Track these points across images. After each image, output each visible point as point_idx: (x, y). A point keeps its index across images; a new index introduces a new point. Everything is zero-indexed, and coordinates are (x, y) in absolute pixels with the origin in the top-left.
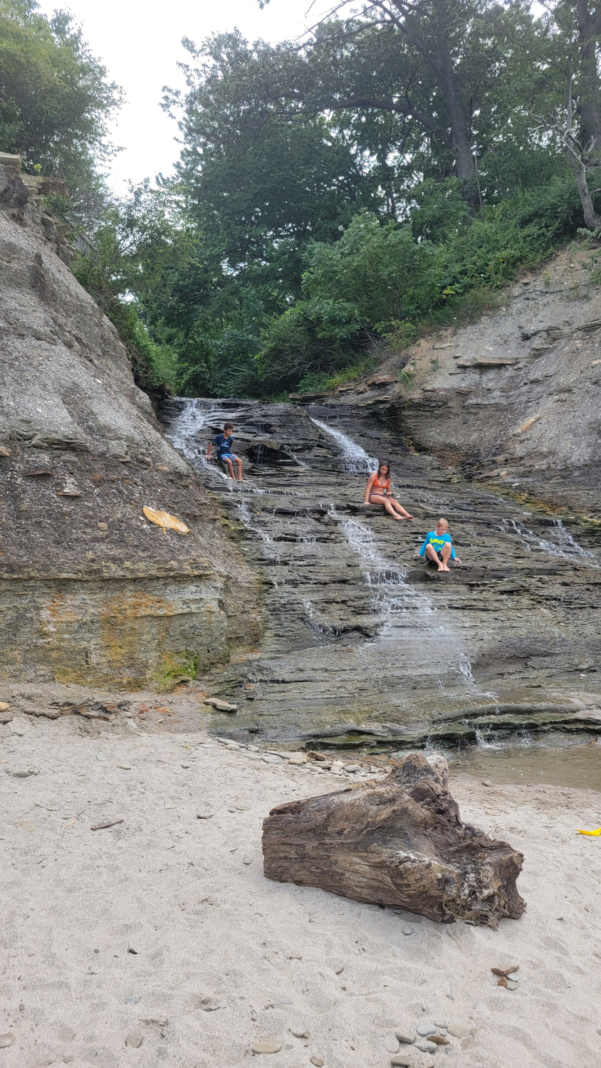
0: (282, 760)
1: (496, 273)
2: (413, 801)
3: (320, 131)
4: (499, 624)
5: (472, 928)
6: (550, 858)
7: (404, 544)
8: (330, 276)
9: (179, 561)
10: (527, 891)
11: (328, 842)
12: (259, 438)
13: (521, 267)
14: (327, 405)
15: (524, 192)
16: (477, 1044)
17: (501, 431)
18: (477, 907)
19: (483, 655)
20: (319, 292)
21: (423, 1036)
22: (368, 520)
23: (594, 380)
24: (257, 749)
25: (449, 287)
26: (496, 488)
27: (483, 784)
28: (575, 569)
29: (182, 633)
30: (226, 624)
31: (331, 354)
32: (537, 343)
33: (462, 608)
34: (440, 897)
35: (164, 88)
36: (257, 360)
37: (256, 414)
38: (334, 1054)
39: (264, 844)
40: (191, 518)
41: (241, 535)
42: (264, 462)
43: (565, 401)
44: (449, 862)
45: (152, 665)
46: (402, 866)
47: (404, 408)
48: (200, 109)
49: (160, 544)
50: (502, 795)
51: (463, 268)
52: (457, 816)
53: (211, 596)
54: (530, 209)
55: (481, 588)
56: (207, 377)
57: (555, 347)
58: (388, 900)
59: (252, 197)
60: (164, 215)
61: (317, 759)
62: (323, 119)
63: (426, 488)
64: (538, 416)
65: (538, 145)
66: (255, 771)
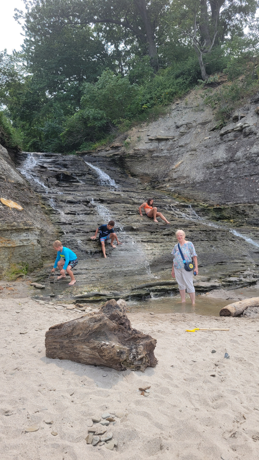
0: (63, 308)
1: (165, 99)
2: (109, 320)
3: (88, 33)
4: (162, 248)
5: (133, 372)
6: (172, 342)
7: (123, 215)
8: (93, 98)
9: (18, 222)
10: (160, 356)
11: (73, 340)
12: (61, 170)
13: (175, 96)
14: (92, 156)
15: (176, 63)
16: (127, 420)
17: (167, 167)
18: (136, 363)
19: (155, 261)
20: (88, 106)
21: (104, 418)
22: (108, 205)
23: (205, 146)
24: (53, 303)
25: (145, 105)
26: (165, 192)
27: (150, 314)
28: (196, 225)
29: (20, 255)
30: (41, 250)
31: (94, 134)
32: (182, 129)
33: (147, 242)
34: (119, 360)
35: (15, 9)
36: (61, 136)
37: (60, 160)
38: (62, 430)
39: (46, 343)
40: (25, 204)
41: (51, 212)
42: (63, 181)
43: (193, 155)
44: (125, 345)
45: (5, 269)
46: (102, 348)
47: (126, 157)
48: (32, 20)
49: (8, 215)
50: (157, 318)
51: (151, 96)
52: (129, 326)
53: (33, 238)
54: (179, 71)
55: (156, 233)
56: (40, 144)
57: (190, 132)
58: (98, 363)
59: (57, 62)
60: (14, 67)
61: (80, 307)
62: (90, 28)
63: (135, 192)
64: (182, 161)
65: (184, 44)
66: (50, 313)
